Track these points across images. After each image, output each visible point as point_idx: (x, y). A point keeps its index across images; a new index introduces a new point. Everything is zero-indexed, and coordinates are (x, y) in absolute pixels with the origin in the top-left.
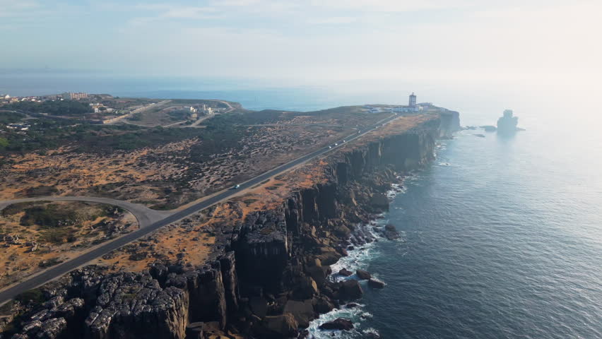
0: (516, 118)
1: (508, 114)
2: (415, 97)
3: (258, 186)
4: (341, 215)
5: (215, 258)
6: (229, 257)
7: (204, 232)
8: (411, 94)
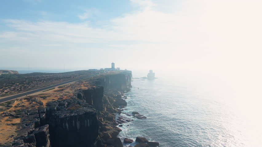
0: (154, 73)
1: (151, 71)
2: (114, 64)
3: (48, 90)
4: (104, 110)
5: (27, 133)
6: (45, 130)
7: (6, 116)
8: (112, 63)
